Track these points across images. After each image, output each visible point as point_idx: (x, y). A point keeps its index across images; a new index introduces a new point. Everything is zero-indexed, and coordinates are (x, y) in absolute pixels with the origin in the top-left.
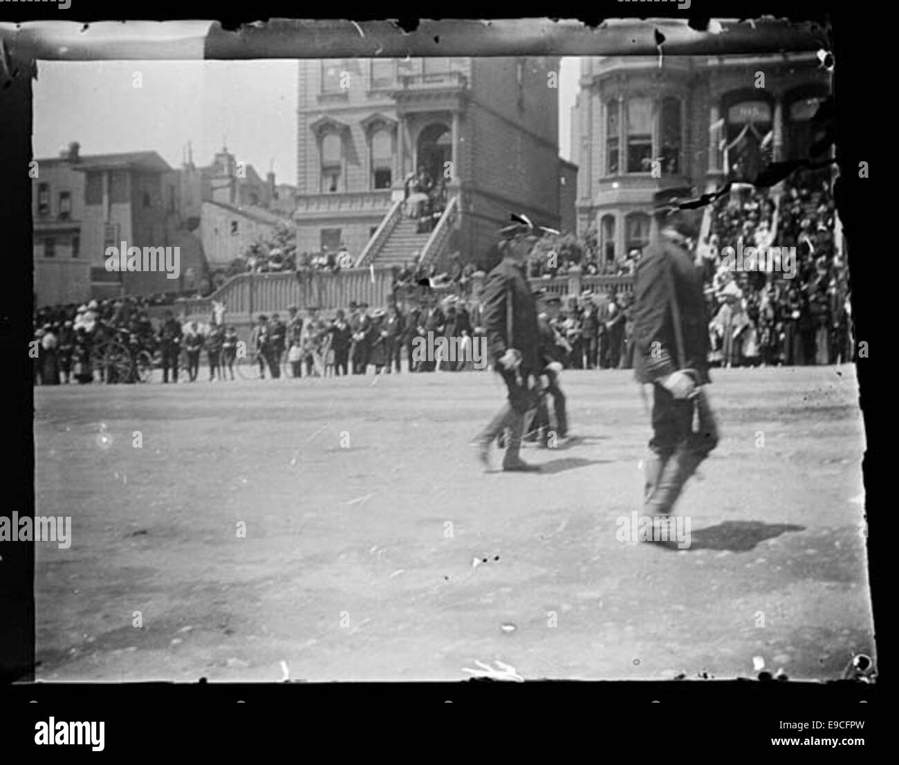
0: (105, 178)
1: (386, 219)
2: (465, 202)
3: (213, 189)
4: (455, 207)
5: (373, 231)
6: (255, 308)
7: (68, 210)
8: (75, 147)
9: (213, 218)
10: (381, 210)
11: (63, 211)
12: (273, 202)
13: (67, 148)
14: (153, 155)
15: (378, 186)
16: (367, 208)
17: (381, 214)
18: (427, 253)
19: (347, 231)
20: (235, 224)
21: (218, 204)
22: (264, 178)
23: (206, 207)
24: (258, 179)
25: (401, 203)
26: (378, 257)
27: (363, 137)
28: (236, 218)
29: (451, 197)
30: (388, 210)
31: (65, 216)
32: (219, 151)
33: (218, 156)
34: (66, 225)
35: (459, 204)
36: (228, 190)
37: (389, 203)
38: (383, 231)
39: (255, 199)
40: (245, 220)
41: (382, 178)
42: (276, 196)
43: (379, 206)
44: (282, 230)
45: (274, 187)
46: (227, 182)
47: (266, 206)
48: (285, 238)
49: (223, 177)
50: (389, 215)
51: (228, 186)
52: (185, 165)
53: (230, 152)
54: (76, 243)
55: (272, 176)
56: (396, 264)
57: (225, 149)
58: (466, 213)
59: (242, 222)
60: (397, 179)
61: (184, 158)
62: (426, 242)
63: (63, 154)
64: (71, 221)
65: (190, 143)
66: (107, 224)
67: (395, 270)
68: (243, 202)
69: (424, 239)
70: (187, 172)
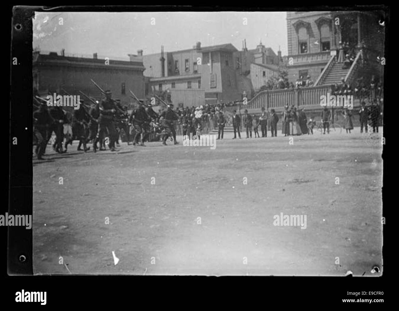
0: (210, 54)
1: (328, 64)
2: (365, 54)
3: (255, 58)
4: (360, 56)
5: (322, 70)
6: (270, 105)
7: (197, 69)
8: (199, 44)
9: (255, 70)
10: (326, 60)
11: (195, 70)
12: (280, 62)
13: (195, 45)
14: (230, 45)
15: (324, 50)
16: (319, 59)
17: (326, 62)
18: (348, 79)
19: (311, 70)
20: (264, 73)
21: (257, 64)
22: (277, 54)
23: (252, 66)
24: (274, 54)
25: (335, 56)
26: (325, 81)
27: (317, 28)
28: (265, 70)
29: (358, 53)
30: (329, 60)
31: (196, 72)
32: (259, 44)
33: (258, 46)
34: (196, 76)
35: (362, 55)
36: (261, 58)
37: (329, 56)
38: (327, 69)
39: (272, 62)
40: (268, 70)
41: (326, 46)
42: (282, 60)
43: (325, 58)
44: (282, 72)
45: (281, 57)
46: (261, 55)
47: (278, 64)
48: (283, 76)
49: (259, 53)
50: (330, 62)
51: (262, 56)
52: (243, 48)
53: (263, 44)
54: (199, 82)
55: (280, 53)
56: (333, 84)
57: (261, 43)
58: (365, 60)
59: (267, 71)
60: (333, 45)
61: (243, 47)
62: (347, 73)
63: (194, 47)
64: (198, 74)
65: (245, 40)
66: (211, 74)
67: (333, 87)
68: (267, 63)
69: (346, 72)
70: (244, 52)
